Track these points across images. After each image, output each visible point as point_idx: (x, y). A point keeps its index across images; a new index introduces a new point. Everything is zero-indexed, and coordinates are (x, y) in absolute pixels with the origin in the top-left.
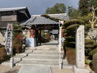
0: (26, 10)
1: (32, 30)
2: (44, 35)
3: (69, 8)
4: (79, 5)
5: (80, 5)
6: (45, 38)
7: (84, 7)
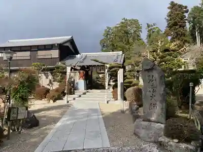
0: (72, 41)
1: (81, 71)
2: (97, 78)
3: (148, 26)
4: (168, 21)
5: (170, 21)
6: (98, 82)
7: (177, 25)
